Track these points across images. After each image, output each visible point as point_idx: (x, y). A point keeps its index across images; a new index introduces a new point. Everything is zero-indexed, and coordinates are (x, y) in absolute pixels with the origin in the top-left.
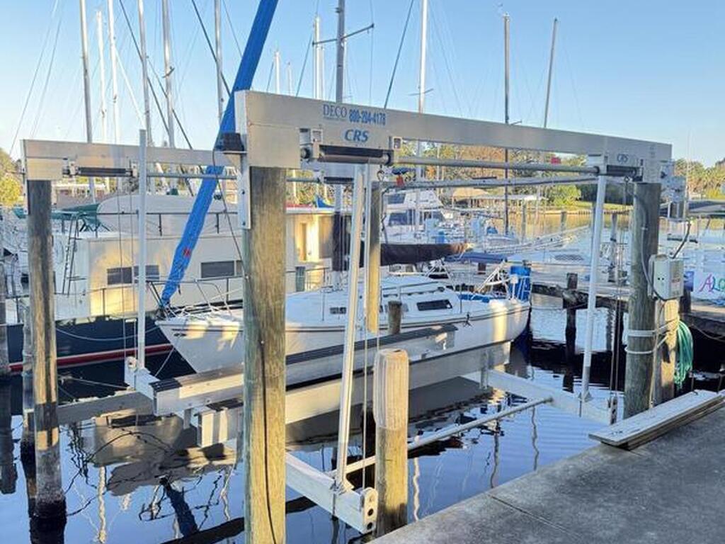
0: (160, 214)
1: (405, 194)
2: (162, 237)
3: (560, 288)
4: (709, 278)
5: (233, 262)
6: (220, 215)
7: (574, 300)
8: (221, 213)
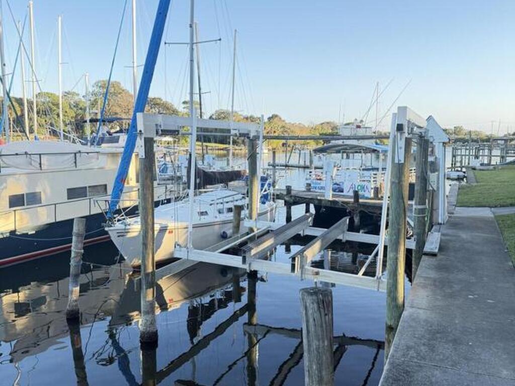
0: (40, 155)
1: (119, 137)
2: (42, 171)
3: (282, 194)
4: (352, 185)
5: (86, 187)
6: (77, 155)
7: (292, 201)
8: (77, 153)
